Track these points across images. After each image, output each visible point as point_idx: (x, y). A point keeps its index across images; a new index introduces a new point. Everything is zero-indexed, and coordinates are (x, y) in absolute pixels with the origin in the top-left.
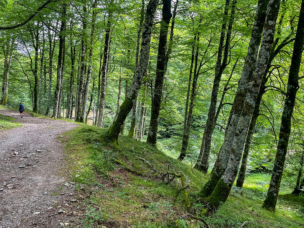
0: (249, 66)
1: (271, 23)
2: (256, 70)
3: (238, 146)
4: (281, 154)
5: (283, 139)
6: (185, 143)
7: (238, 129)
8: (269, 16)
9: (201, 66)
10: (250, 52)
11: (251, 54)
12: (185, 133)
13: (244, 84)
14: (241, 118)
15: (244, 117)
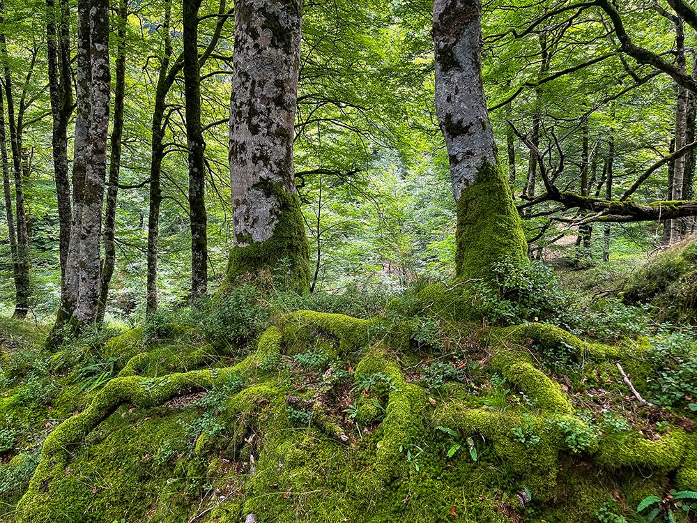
0: (84, 118)
1: (99, 47)
2: (92, 127)
3: (89, 256)
4: (199, 259)
5: (198, 234)
6: (22, 282)
7: (84, 228)
8: (94, 36)
9: (23, 108)
10: (80, 93)
11: (83, 97)
12: (16, 260)
13: (82, 150)
14: (86, 209)
15: (88, 205)
